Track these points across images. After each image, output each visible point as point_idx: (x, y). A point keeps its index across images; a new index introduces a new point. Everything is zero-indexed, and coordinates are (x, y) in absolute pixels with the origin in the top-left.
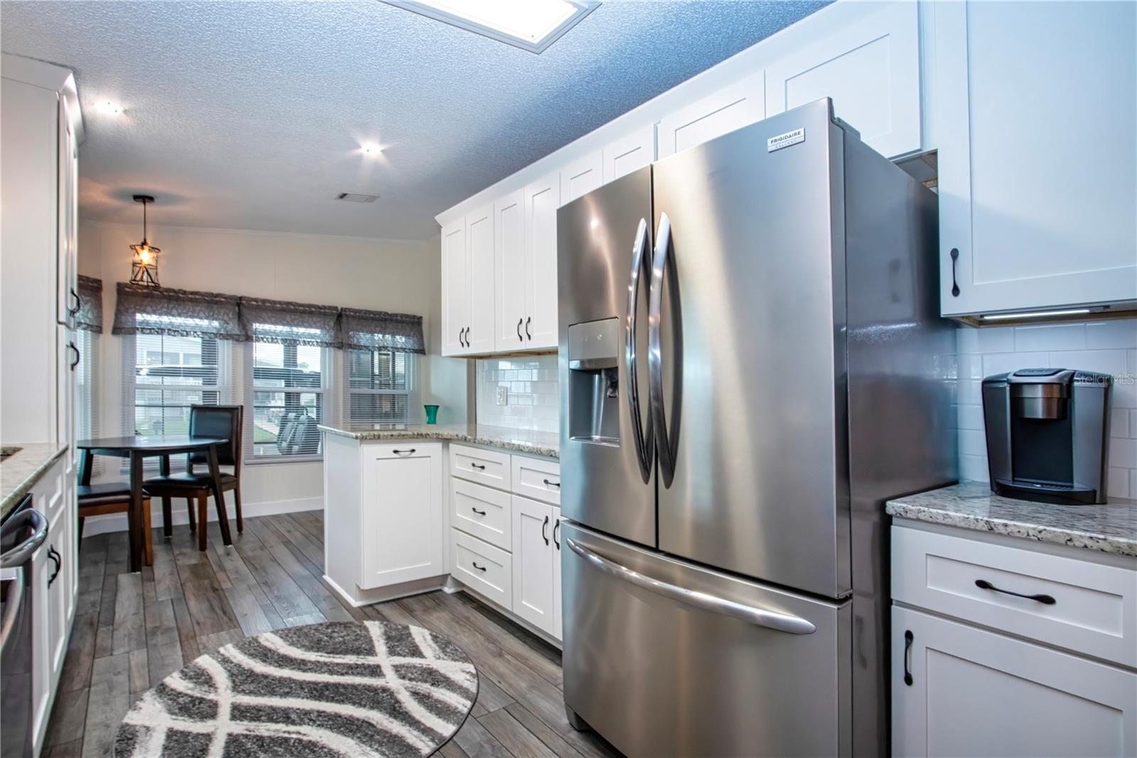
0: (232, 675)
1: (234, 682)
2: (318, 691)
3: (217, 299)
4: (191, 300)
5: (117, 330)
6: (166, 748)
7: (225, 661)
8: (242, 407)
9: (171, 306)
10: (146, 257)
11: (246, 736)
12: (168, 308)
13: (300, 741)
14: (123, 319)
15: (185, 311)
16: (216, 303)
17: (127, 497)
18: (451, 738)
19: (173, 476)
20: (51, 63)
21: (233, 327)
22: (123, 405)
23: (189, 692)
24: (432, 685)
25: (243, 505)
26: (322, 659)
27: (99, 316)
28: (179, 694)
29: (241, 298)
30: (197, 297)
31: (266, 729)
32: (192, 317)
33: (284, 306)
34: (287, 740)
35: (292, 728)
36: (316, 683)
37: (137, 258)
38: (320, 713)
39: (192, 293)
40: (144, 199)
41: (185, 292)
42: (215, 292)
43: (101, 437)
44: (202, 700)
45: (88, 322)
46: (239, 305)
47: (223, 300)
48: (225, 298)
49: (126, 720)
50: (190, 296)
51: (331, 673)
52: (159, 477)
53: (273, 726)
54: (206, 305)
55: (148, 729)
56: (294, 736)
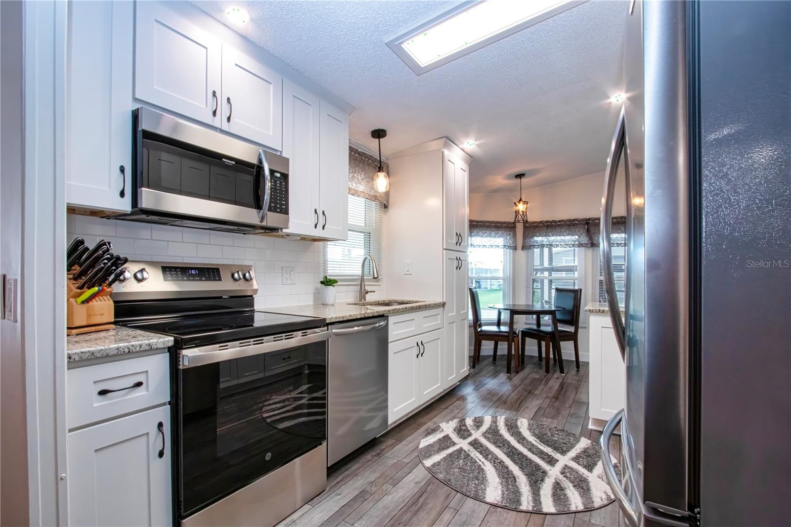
0: (490, 428)
1: (487, 431)
2: (513, 453)
3: (574, 222)
4: (559, 226)
5: (523, 248)
6: (439, 440)
7: (494, 422)
8: (581, 290)
9: (548, 231)
10: (521, 207)
11: (465, 451)
12: (547, 232)
13: (480, 466)
14: (526, 241)
15: (556, 233)
16: (574, 225)
17: (507, 334)
18: (547, 514)
19: (542, 328)
20: (439, 138)
21: (585, 240)
22: (527, 287)
23: (468, 426)
24: (574, 486)
25: (580, 353)
26: (534, 442)
27: (515, 241)
28: (465, 425)
29: (589, 219)
30: (562, 223)
31: (475, 455)
32: (559, 235)
33: (619, 220)
34: (476, 462)
35: (483, 460)
36: (516, 449)
37: (516, 208)
38: (501, 462)
39: (559, 221)
40: (520, 176)
41: (555, 222)
42: (572, 218)
43: (517, 303)
44: (469, 431)
45: (508, 244)
46: (587, 224)
47: (577, 222)
48: (579, 221)
49: (441, 425)
50: (558, 223)
51: (530, 450)
52: (535, 327)
53: (478, 455)
54: (567, 227)
55: (443, 430)
56: (480, 463)
